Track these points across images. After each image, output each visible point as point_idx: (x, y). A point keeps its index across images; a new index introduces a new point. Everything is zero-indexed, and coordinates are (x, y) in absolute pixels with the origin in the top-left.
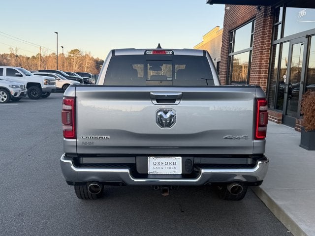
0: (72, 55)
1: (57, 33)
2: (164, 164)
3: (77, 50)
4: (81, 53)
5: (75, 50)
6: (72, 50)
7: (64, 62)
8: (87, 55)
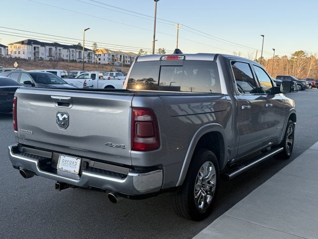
0: (296, 57)
1: (263, 36)
2: (69, 163)
3: (302, 52)
4: (305, 54)
5: (299, 52)
6: (296, 53)
7: (286, 65)
8: (312, 56)
